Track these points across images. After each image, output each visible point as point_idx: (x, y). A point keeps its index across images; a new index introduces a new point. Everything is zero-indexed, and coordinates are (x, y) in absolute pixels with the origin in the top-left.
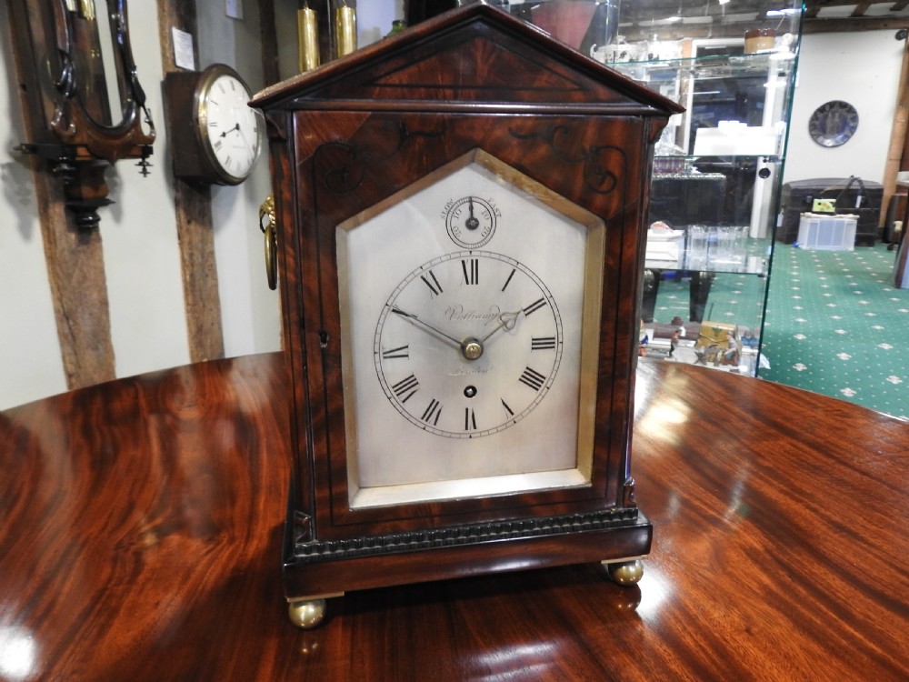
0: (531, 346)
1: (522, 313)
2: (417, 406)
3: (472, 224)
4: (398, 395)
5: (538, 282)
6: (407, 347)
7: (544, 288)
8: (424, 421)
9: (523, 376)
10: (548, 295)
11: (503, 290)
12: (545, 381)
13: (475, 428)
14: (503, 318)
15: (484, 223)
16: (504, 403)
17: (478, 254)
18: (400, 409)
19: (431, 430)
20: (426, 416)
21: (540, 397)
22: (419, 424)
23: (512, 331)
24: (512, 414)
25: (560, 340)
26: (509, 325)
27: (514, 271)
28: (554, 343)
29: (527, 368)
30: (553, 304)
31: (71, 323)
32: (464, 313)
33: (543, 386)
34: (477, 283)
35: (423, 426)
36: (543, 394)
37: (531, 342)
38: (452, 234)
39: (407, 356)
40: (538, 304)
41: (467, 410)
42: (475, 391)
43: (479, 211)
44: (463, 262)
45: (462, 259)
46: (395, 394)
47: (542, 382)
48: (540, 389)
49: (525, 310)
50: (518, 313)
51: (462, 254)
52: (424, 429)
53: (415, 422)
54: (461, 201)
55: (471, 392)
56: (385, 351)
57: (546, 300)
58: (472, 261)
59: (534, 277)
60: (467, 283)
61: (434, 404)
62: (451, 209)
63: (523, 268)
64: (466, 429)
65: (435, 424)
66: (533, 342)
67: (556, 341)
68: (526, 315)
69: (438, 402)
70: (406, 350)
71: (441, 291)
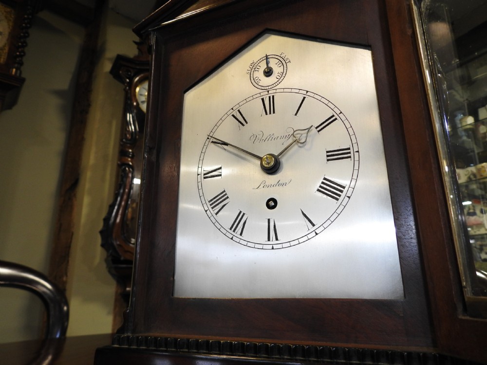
0: (326, 158)
1: (314, 130)
2: (227, 216)
3: (268, 73)
4: (213, 208)
5: (328, 103)
6: (220, 168)
7: (333, 107)
8: (232, 231)
9: (321, 187)
10: (338, 112)
11: (296, 115)
12: (345, 190)
13: (277, 239)
15: (277, 69)
16: (304, 214)
17: (275, 91)
18: (214, 221)
19: (238, 240)
20: (233, 228)
21: (342, 207)
22: (228, 234)
23: (307, 146)
24: (314, 225)
25: (356, 150)
26: (302, 140)
27: (304, 98)
28: (350, 153)
29: (324, 179)
30: (344, 119)
32: (264, 137)
33: (343, 195)
34: (274, 112)
35: (231, 236)
36: (344, 203)
37: (325, 154)
38: (254, 82)
39: (220, 175)
40: (331, 120)
41: (269, 221)
42: (275, 201)
43: (273, 64)
44: (263, 100)
45: (262, 97)
46: (210, 208)
47: (342, 191)
48: (341, 199)
49: (317, 128)
50: (309, 129)
51: (262, 94)
52: (232, 239)
53: (225, 232)
54: (260, 61)
55: (272, 204)
57: (336, 116)
58: (270, 97)
59: (323, 100)
60: (266, 114)
61: (240, 216)
62: (254, 67)
63: (312, 95)
64: (269, 240)
65: (241, 234)
66: (328, 154)
67: (351, 151)
68: (319, 131)
69: (244, 214)
70: (220, 171)
71: (247, 123)
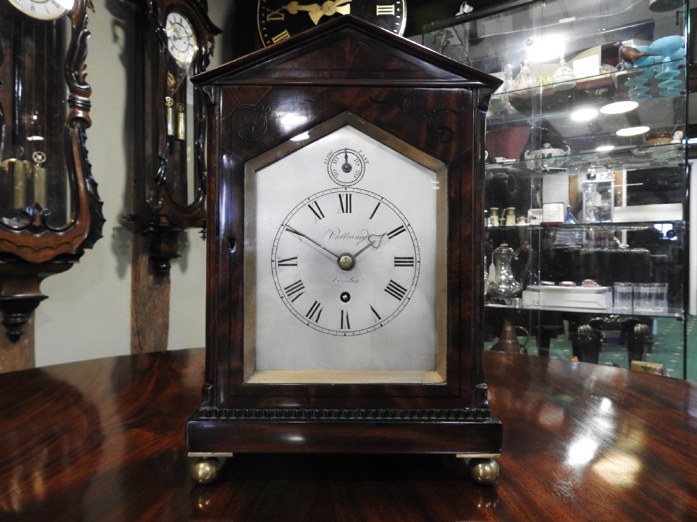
0: (394, 263)
1: (387, 237)
2: (303, 305)
3: (347, 168)
4: (288, 295)
5: (399, 213)
6: (296, 258)
7: (403, 218)
8: (308, 318)
9: (388, 287)
10: (407, 224)
11: (371, 218)
12: (407, 293)
13: (349, 327)
14: (372, 239)
15: (356, 168)
16: (373, 309)
17: (352, 190)
18: (290, 308)
19: (314, 326)
20: (310, 314)
21: (403, 306)
22: (304, 320)
23: (380, 250)
24: (380, 318)
25: (418, 260)
26: (376, 245)
27: (379, 203)
28: (413, 262)
29: (391, 281)
30: (411, 231)
31: (141, 338)
32: (340, 235)
33: (405, 296)
34: (350, 212)
35: (307, 323)
36: (405, 303)
37: (394, 260)
38: (332, 175)
39: (296, 265)
40: (400, 230)
41: (342, 311)
42: (349, 296)
43: (352, 159)
44: (340, 195)
45: (340, 193)
46: (286, 295)
47: (404, 293)
48: (403, 299)
49: (388, 235)
50: (383, 235)
51: (339, 190)
52: (308, 325)
53: (301, 318)
54: (339, 152)
55: (345, 297)
56: (280, 260)
57: (405, 228)
58: (347, 195)
59: (395, 209)
60: (343, 212)
61: (316, 305)
62: (331, 158)
63: (386, 202)
64: (342, 328)
65: (317, 321)
66: (396, 260)
67: (414, 260)
68: (390, 238)
69: (319, 304)
70: (295, 260)
71: (323, 217)
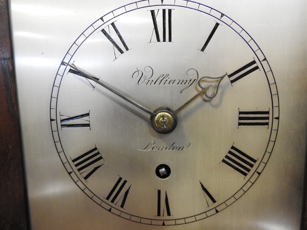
0: (237, 121)
1: (227, 80)
4: (79, 170)
6: (88, 115)
7: (255, 48)
8: (109, 202)
9: (227, 157)
10: (262, 58)
11: (203, 50)
12: (256, 165)
13: (169, 214)
14: (204, 85)
17: (172, 3)
18: (83, 187)
19: (118, 213)
20: (112, 195)
21: (249, 184)
22: (104, 204)
23: (215, 101)
24: (214, 201)
25: (276, 115)
26: (210, 93)
27: (217, 25)
28: (268, 118)
29: (233, 148)
30: (267, 69)
32: (154, 78)
33: (253, 170)
34: (170, 40)
35: (109, 208)
36: (252, 180)
37: (237, 115)
39: (88, 125)
40: (249, 68)
41: (159, 192)
42: (168, 170)
44: (153, 12)
45: (152, 8)
46: (75, 169)
47: (252, 166)
48: (249, 174)
49: (230, 76)
50: (222, 78)
51: (152, 3)
52: (110, 210)
53: (99, 201)
55: (164, 171)
56: (63, 118)
57: (258, 64)
58: (164, 11)
59: (243, 33)
60: (158, 40)
61: (120, 183)
63: (229, 22)
64: (159, 214)
65: (122, 206)
66: (241, 116)
67: (270, 116)
68: (232, 82)
69: (125, 182)
70: (86, 118)
71: (127, 49)
